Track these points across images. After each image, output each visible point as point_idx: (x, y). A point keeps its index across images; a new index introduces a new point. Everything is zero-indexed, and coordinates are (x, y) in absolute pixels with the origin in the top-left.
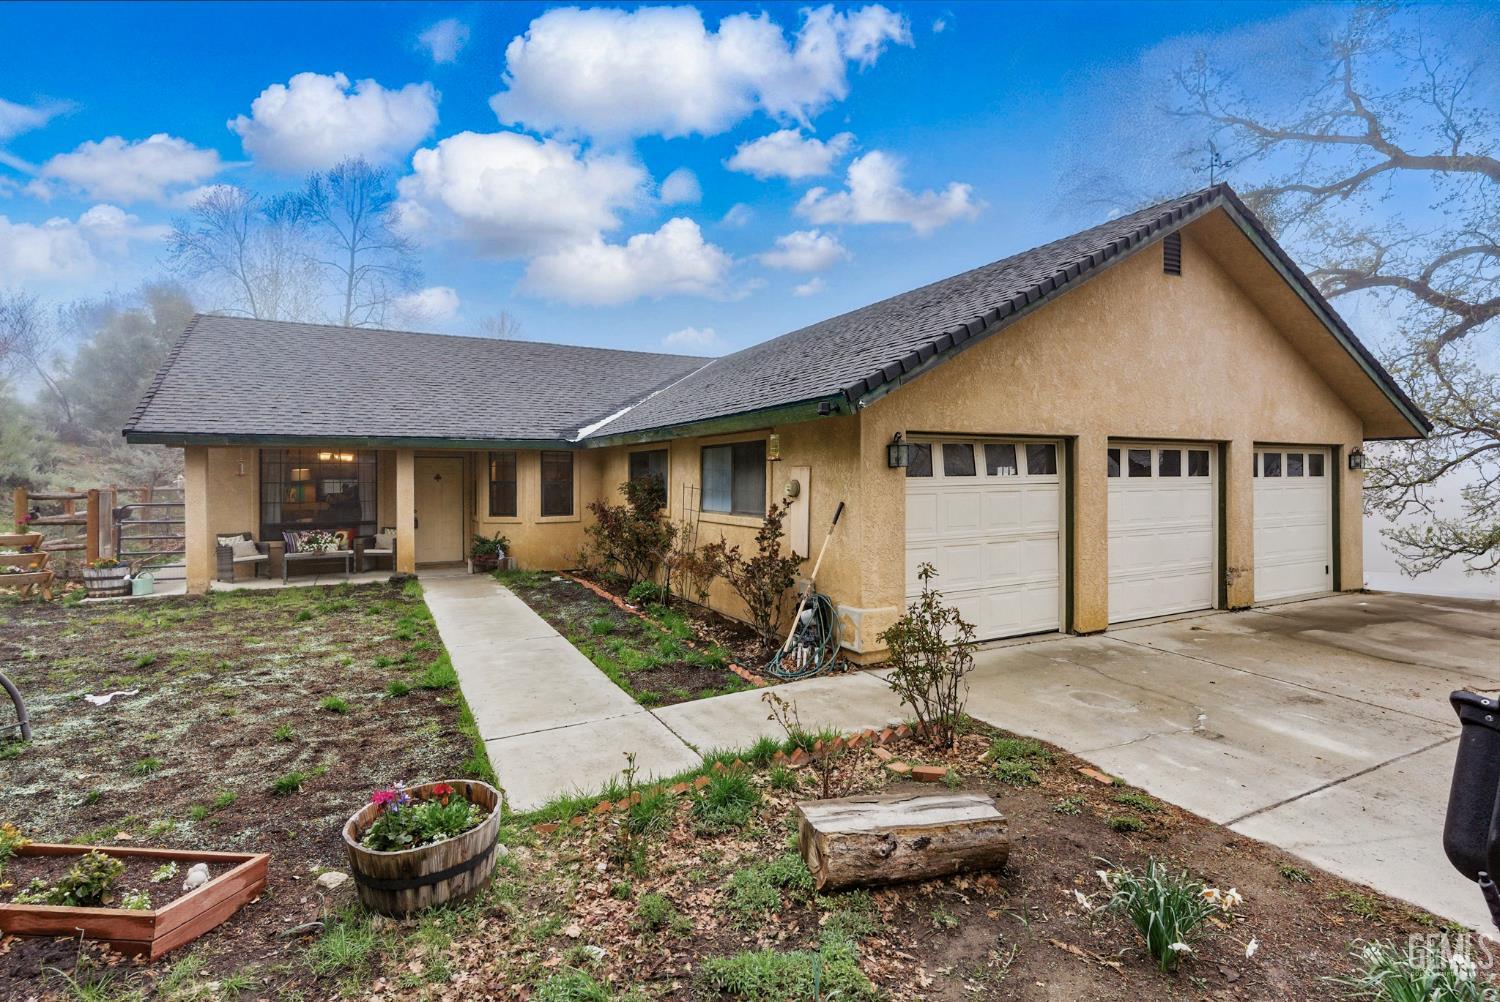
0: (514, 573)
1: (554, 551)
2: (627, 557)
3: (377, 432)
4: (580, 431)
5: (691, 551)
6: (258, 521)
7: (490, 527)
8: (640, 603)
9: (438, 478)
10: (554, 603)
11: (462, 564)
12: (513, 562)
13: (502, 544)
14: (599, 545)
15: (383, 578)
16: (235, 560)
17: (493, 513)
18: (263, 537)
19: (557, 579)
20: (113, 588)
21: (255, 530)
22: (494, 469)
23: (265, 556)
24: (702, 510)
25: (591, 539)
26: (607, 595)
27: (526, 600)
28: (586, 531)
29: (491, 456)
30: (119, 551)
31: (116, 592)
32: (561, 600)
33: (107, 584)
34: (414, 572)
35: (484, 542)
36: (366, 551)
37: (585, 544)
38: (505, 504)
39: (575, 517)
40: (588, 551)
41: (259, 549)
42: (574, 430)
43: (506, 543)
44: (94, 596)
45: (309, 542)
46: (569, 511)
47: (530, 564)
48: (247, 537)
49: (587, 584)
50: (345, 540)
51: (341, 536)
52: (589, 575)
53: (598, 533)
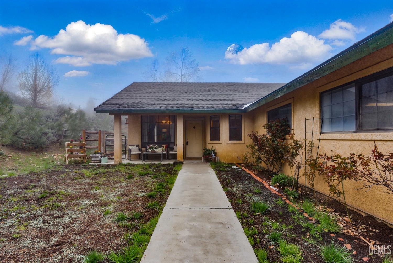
0: (218, 163)
1: (234, 155)
2: (268, 160)
3: (169, 108)
4: (244, 106)
5: (315, 158)
6: (140, 141)
7: (211, 145)
8: (279, 186)
9: (194, 127)
10: (232, 181)
11: (199, 159)
12: (218, 159)
13: (214, 152)
14: (253, 153)
15: (172, 162)
16: (131, 153)
17: (211, 140)
18: (142, 146)
19: (235, 167)
20: (96, 160)
21: (139, 144)
22: (212, 123)
23: (141, 153)
24: (321, 133)
25: (250, 151)
26: (258, 179)
27: (219, 177)
28: (247, 147)
29: (211, 118)
30: (106, 149)
31: (97, 161)
32: (235, 180)
33: (95, 159)
34: (182, 160)
35: (207, 150)
36: (170, 152)
37: (247, 152)
38: (215, 136)
39: (243, 142)
40: (248, 156)
41: (140, 150)
42: (242, 106)
43: (216, 151)
44: (92, 163)
45: (150, 148)
46: (239, 139)
47: (224, 160)
48: (137, 146)
49: (248, 171)
50: (164, 148)
51: (163, 147)
52: (249, 166)
53: (253, 148)
